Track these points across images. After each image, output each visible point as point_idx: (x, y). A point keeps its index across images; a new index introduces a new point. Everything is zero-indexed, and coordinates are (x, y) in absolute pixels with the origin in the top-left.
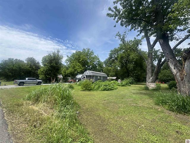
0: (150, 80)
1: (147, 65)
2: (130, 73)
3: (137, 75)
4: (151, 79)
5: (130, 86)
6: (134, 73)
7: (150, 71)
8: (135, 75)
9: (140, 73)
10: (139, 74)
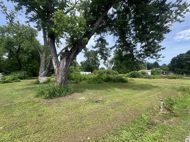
0: (42, 74)
1: (42, 59)
2: (22, 65)
3: (32, 69)
4: (44, 73)
5: (20, 81)
6: (29, 66)
7: (44, 65)
8: (30, 68)
9: (35, 66)
10: (35, 68)
